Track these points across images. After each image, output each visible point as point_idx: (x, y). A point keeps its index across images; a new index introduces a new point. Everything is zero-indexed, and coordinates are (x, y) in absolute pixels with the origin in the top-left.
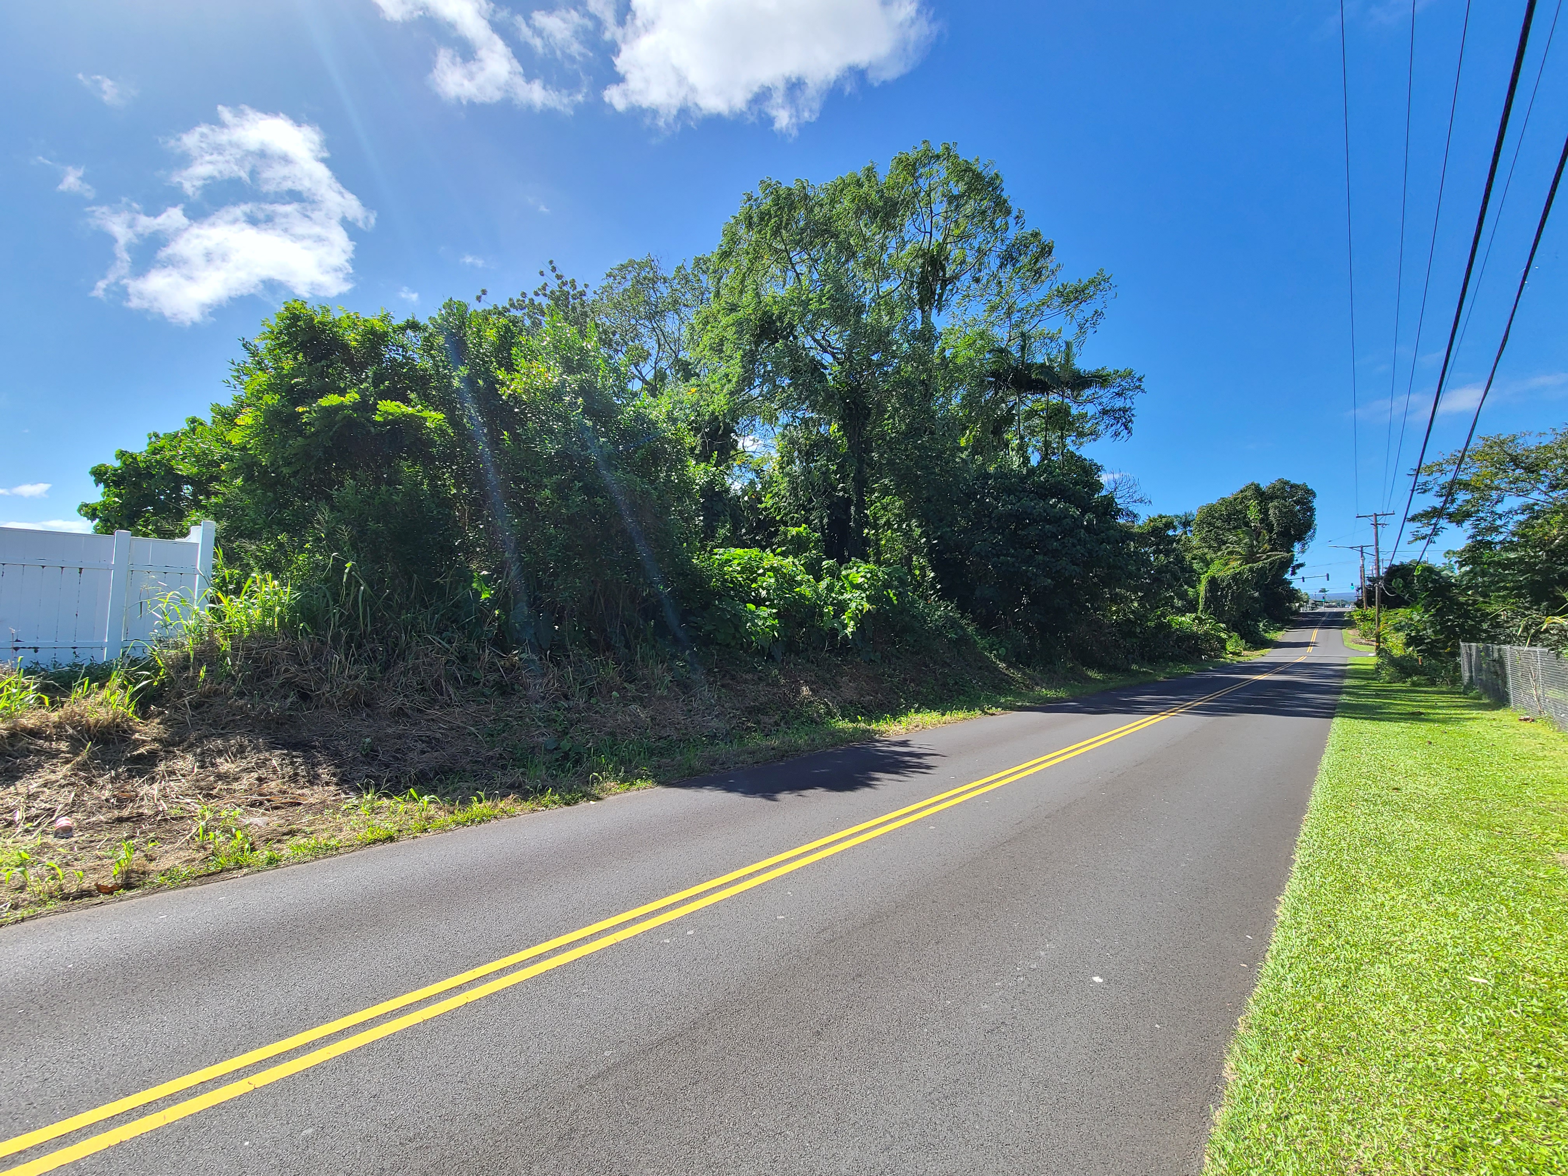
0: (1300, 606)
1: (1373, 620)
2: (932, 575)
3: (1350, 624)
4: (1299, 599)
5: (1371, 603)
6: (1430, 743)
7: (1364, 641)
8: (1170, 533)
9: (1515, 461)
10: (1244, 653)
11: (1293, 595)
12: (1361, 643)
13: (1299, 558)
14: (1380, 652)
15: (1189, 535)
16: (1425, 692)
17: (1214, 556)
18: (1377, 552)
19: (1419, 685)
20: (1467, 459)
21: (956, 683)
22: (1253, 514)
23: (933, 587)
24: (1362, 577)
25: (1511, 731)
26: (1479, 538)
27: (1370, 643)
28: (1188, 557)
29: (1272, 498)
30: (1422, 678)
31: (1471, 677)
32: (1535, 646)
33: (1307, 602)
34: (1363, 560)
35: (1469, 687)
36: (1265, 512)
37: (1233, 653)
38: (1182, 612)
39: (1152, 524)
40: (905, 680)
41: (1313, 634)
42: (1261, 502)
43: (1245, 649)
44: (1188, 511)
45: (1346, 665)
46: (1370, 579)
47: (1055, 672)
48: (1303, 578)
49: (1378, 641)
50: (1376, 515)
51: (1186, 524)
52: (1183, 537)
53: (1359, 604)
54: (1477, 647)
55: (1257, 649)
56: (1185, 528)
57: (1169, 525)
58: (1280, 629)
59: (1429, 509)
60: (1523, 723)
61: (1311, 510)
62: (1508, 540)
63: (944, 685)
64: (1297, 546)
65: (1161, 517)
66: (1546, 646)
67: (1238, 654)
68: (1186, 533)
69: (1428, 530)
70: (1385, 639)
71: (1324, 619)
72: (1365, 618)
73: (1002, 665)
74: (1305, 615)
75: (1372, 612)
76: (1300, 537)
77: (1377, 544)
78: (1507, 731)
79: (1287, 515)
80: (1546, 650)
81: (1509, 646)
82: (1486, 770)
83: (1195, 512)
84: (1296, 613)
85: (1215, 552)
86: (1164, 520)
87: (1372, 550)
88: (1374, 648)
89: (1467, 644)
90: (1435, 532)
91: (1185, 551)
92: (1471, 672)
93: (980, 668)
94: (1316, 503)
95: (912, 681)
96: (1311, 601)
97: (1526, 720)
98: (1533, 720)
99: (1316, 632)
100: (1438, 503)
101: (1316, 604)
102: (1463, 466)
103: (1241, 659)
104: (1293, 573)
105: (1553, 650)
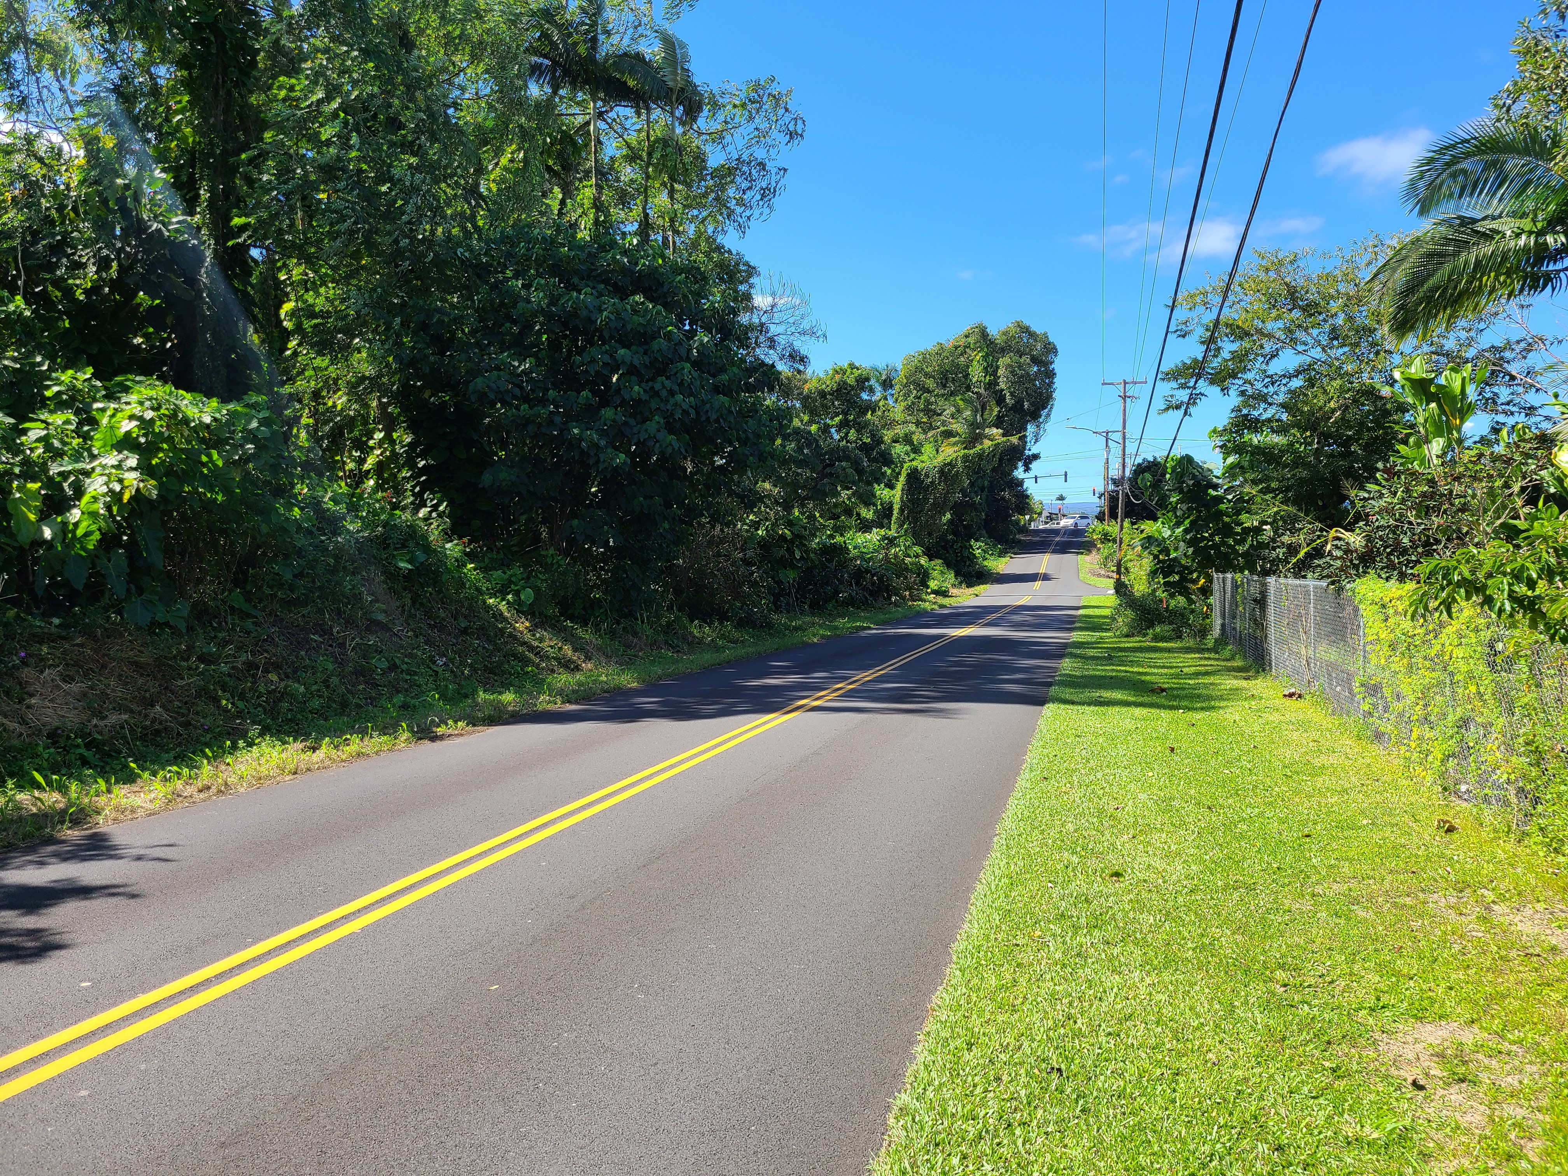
0: (1031, 520)
1: (1114, 541)
2: (408, 439)
3: (1087, 547)
4: (1031, 511)
5: (1113, 515)
6: (1172, 750)
7: (1103, 572)
8: (865, 396)
9: (1293, 293)
10: (954, 591)
11: (1023, 502)
12: (1099, 575)
13: (1033, 449)
14: (1120, 588)
15: (891, 402)
16: (1169, 650)
17: (922, 437)
18: (1124, 438)
19: (1163, 639)
20: (1235, 287)
21: (393, 667)
22: (976, 373)
23: (410, 463)
24: (1106, 478)
25: (1275, 717)
26: (1245, 411)
27: (1111, 574)
28: (888, 436)
29: (1003, 351)
30: (1167, 628)
31: (1223, 625)
32: (1304, 577)
33: (1040, 514)
34: (1108, 453)
35: (1221, 642)
36: (991, 369)
37: (936, 592)
38: (865, 527)
39: (838, 378)
40: (251, 666)
41: (1043, 562)
42: (987, 355)
43: (954, 586)
44: (891, 363)
45: (1078, 608)
46: (1115, 482)
47: (635, 634)
48: (1036, 478)
49: (1119, 572)
50: (1125, 383)
51: (887, 384)
52: (881, 403)
53: (1100, 518)
54: (1233, 578)
55: (970, 585)
56: (885, 390)
57: (862, 382)
58: (1002, 554)
59: (1188, 362)
60: (1288, 702)
61: (1051, 375)
62: (1277, 417)
63: (362, 673)
64: (1031, 428)
65: (852, 366)
66: (1323, 578)
67: (944, 594)
68: (886, 399)
69: (1183, 395)
70: (1126, 569)
71: (1057, 539)
72: (1106, 538)
73: (522, 625)
74: (1037, 532)
75: (1112, 528)
76: (1035, 415)
77: (1124, 427)
78: (1271, 718)
79: (1020, 379)
80: (1324, 583)
81: (1274, 578)
82: (1249, 805)
83: (899, 367)
84: (1024, 530)
85: (925, 432)
86: (857, 373)
87: (1118, 437)
88: (1112, 581)
89: (1221, 575)
90: (1193, 400)
91: (883, 427)
92: (1223, 616)
93: (465, 631)
94: (1058, 365)
95: (277, 667)
96: (1045, 514)
97: (1291, 695)
98: (1300, 696)
99: (1047, 557)
100: (1198, 352)
101: (1051, 517)
102: (1231, 298)
103: (946, 601)
104: (1027, 469)
105: (1333, 583)
